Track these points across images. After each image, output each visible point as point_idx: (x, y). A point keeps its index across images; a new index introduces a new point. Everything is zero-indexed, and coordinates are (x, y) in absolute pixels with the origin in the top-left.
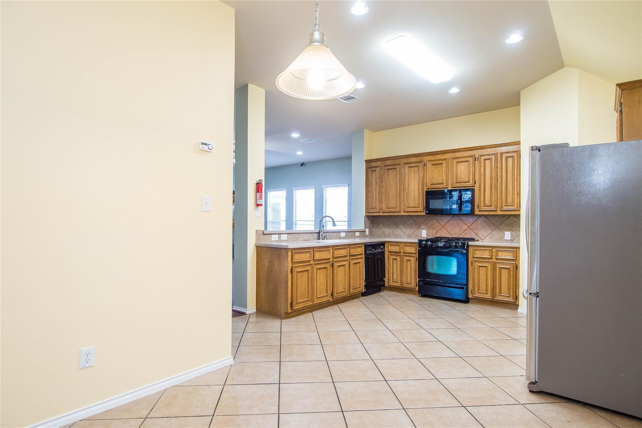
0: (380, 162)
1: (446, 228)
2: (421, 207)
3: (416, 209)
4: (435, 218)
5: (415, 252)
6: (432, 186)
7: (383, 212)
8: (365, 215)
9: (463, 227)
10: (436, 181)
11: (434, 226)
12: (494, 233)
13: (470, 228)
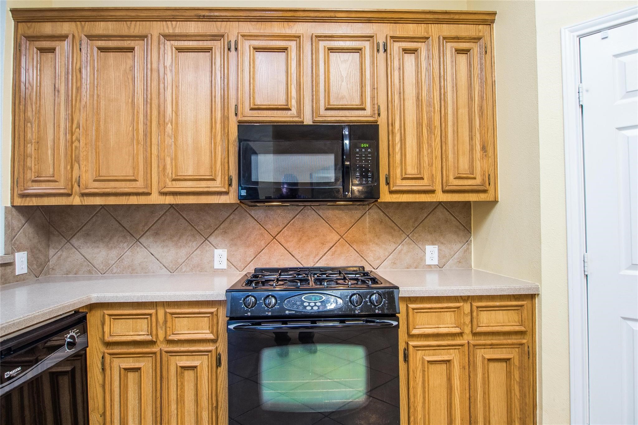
0: (73, 24)
1: (283, 241)
2: (219, 179)
3: (203, 184)
4: (253, 213)
5: (211, 336)
6: (255, 113)
7: (83, 195)
8: (12, 202)
9: (328, 238)
10: (268, 101)
11: (248, 237)
12: (402, 250)
13: (344, 239)
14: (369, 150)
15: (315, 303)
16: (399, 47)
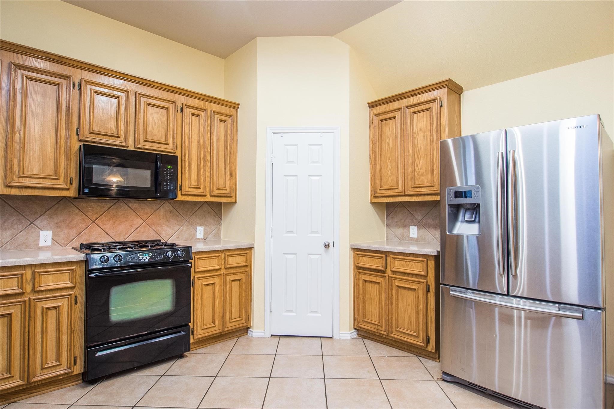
1: (100, 224)
2: (62, 179)
5: (71, 285)
6: (93, 136)
9: (135, 222)
10: (103, 129)
11: (71, 221)
12: (183, 229)
13: (146, 223)
14: (172, 170)
15: (146, 257)
16: (190, 112)
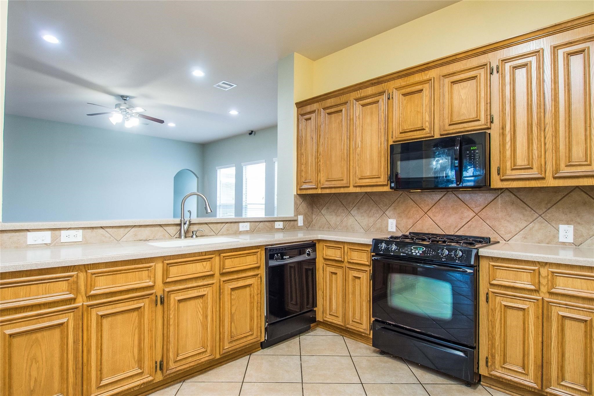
1: (432, 216)
2: (382, 177)
3: (374, 180)
4: (411, 196)
5: (367, 263)
6: (403, 135)
7: (322, 188)
8: (297, 193)
9: (466, 215)
10: (411, 126)
11: (409, 212)
12: (533, 227)
13: (479, 216)
14: (477, 151)
15: (419, 251)
16: (510, 66)
